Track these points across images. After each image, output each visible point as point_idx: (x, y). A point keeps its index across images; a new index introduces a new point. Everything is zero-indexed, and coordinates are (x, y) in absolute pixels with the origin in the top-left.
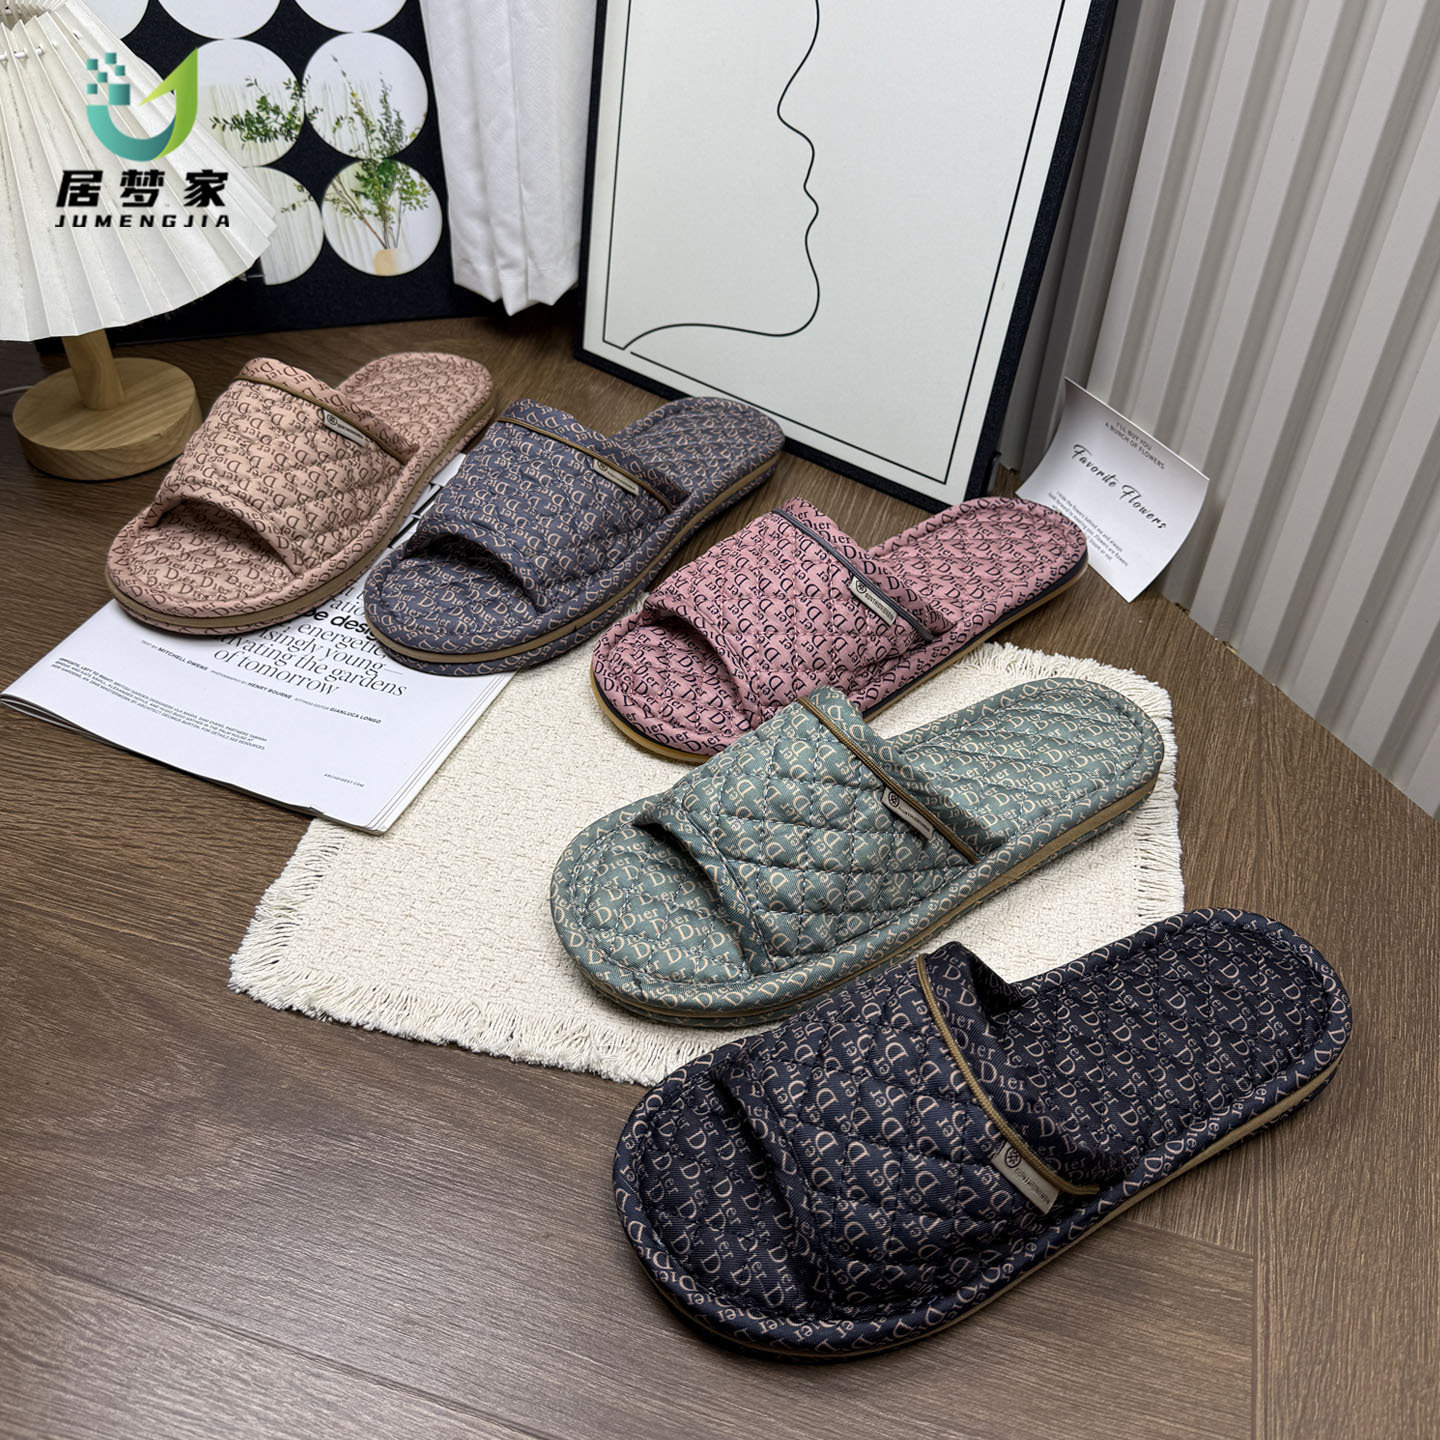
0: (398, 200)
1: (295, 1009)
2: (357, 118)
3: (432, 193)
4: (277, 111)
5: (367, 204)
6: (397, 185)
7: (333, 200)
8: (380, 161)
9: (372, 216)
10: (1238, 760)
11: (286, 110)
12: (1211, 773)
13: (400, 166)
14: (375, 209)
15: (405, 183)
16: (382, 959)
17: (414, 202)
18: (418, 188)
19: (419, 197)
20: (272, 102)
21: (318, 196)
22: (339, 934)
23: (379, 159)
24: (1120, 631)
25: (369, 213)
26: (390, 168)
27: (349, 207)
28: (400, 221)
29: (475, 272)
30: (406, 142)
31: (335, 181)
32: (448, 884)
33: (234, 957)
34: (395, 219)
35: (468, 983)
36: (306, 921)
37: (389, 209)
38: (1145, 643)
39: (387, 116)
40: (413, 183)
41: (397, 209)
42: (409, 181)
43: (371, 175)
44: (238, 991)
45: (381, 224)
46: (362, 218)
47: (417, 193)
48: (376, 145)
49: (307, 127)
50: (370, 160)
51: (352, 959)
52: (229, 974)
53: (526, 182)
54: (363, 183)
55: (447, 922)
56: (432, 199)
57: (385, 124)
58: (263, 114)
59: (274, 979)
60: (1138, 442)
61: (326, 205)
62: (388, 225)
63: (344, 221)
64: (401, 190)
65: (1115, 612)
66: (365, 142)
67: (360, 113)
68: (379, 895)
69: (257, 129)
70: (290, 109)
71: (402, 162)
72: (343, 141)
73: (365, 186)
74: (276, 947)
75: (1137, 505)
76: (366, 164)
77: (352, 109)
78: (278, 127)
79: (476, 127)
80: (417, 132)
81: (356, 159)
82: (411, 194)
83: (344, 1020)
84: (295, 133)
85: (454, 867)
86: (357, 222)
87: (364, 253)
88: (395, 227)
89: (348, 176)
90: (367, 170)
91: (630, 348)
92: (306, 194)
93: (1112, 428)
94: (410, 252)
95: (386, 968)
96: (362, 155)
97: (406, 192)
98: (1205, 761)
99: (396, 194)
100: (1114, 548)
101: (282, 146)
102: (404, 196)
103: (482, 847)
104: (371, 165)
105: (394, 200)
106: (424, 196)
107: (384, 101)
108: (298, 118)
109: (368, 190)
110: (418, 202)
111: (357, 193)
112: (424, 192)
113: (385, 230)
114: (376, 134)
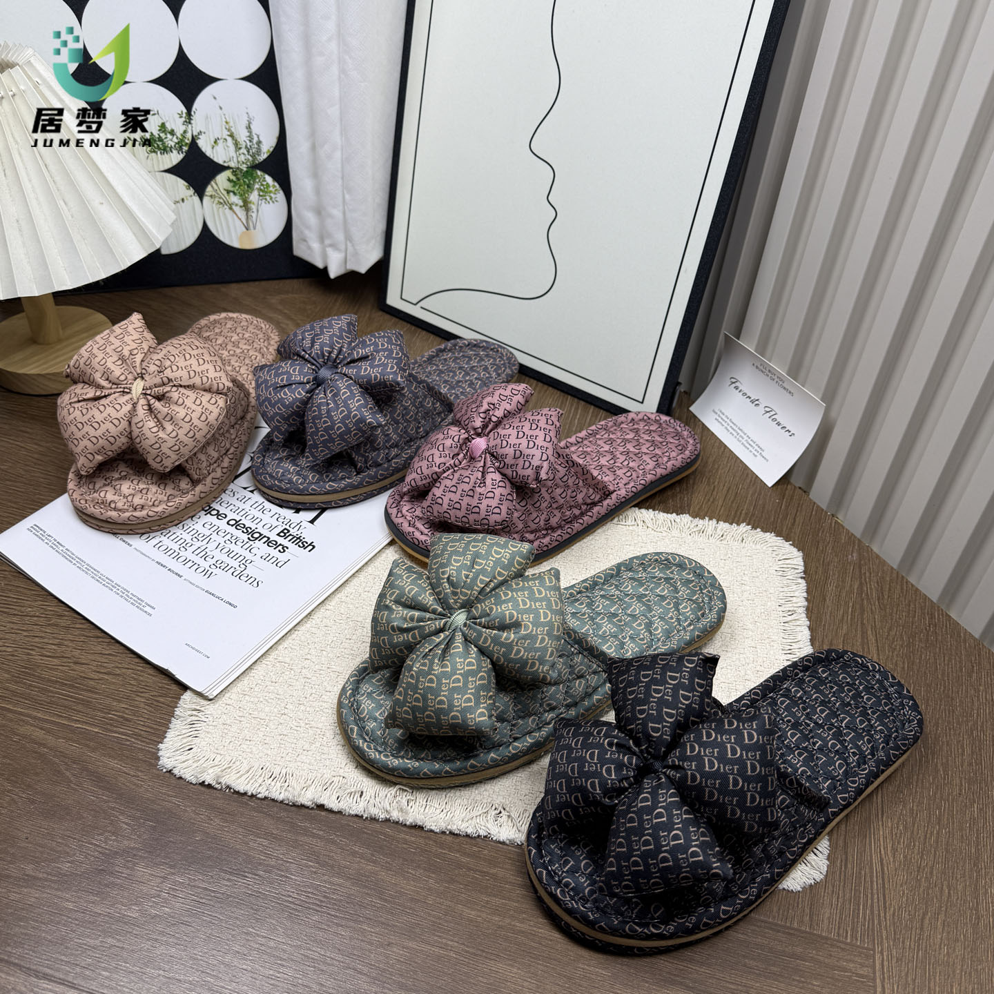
0: (257, 197)
1: (206, 783)
2: (229, 139)
3: (281, 192)
4: (172, 133)
5: (235, 199)
6: (257, 186)
7: (211, 196)
8: (245, 169)
9: (238, 207)
10: (847, 599)
11: (179, 132)
12: (830, 609)
13: (259, 173)
14: (241, 203)
15: (262, 185)
16: (267, 746)
17: (268, 198)
18: (271, 189)
19: (272, 195)
20: (169, 126)
21: (200, 193)
22: (234, 728)
23: (244, 168)
24: (764, 507)
25: (237, 205)
26: (252, 174)
27: (222, 201)
28: (258, 211)
29: (309, 248)
30: (264, 156)
31: (212, 183)
32: (310, 691)
33: (161, 746)
34: (255, 210)
35: (328, 762)
36: (211, 719)
37: (250, 202)
38: (781, 517)
39: (250, 138)
40: (268, 185)
41: (256, 202)
42: (265, 183)
43: (238, 179)
44: (164, 770)
45: (245, 213)
46: (231, 208)
47: (271, 192)
48: (242, 158)
49: (194, 145)
50: (238, 168)
51: (245, 747)
52: (158, 758)
53: (346, 188)
54: (232, 184)
55: (311, 718)
56: (281, 196)
57: (249, 144)
58: (163, 135)
59: (190, 762)
60: (776, 377)
61: (206, 199)
62: (249, 214)
63: (218, 211)
64: (260, 190)
65: (760, 494)
66: (235, 156)
67: (232, 136)
68: (261, 699)
69: (158, 145)
70: (182, 132)
71: (260, 170)
72: (219, 155)
73: (234, 186)
74: (190, 738)
75: (774, 420)
76: (235, 171)
77: (226, 133)
78: (173, 144)
79: (313, 148)
80: (272, 149)
81: (228, 168)
82: (266, 192)
83: (242, 791)
84: (185, 148)
85: (314, 678)
86: (228, 211)
87: (232, 233)
88: (254, 215)
89: (222, 180)
90: (235, 175)
91: (421, 304)
92: (192, 191)
93: (757, 367)
94: (265, 232)
95: (269, 752)
96: (232, 165)
97: (263, 191)
98: (825, 600)
99: (256, 193)
100: (758, 449)
101: (175, 158)
102: (261, 193)
103: (333, 663)
104: (238, 172)
105: (254, 196)
106: (275, 194)
107: (249, 128)
108: (188, 141)
109: (235, 189)
110: (271, 199)
111: (228, 192)
112: (275, 191)
113: (247, 217)
114: (242, 151)
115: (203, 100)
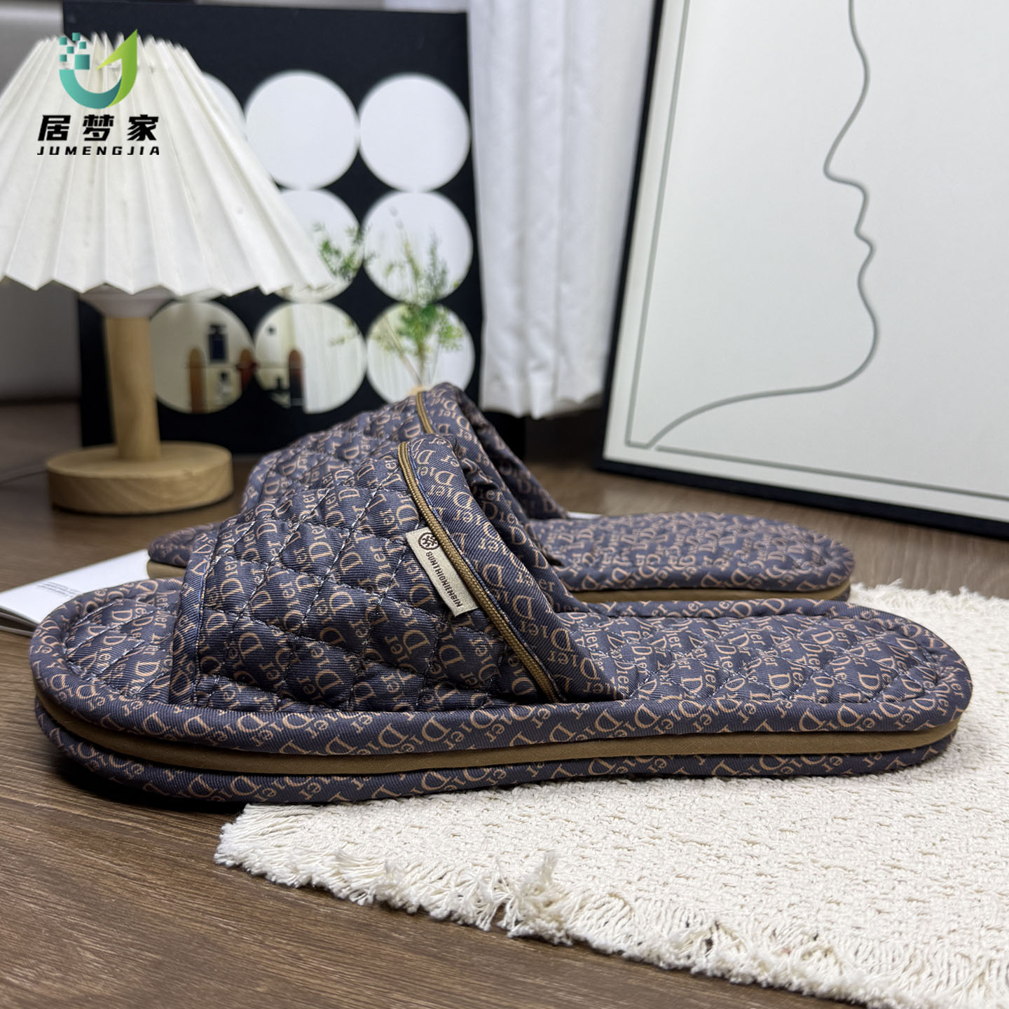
0: (436, 342)
2: (408, 268)
3: (469, 335)
4: (337, 253)
5: (408, 343)
6: (437, 327)
7: (379, 338)
8: (424, 306)
9: (412, 355)
11: (345, 253)
13: (441, 311)
14: (415, 349)
15: (444, 326)
17: (450, 345)
18: (455, 333)
19: (455, 341)
20: (334, 244)
21: (364, 332)
23: (423, 303)
25: (410, 352)
26: (432, 313)
27: (393, 345)
28: (436, 360)
30: (448, 289)
31: (381, 319)
34: (432, 359)
37: (427, 350)
39: (434, 265)
40: (450, 329)
41: (434, 350)
42: (448, 324)
43: (415, 318)
44: (227, 864)
45: (419, 362)
46: (401, 355)
47: (454, 337)
48: (422, 290)
49: (362, 271)
50: (416, 303)
54: (407, 323)
56: (465, 343)
57: (431, 273)
58: (327, 256)
61: (371, 342)
62: (426, 365)
63: (386, 358)
64: (440, 334)
66: (413, 288)
67: (411, 261)
70: (349, 253)
71: (443, 307)
72: (391, 283)
73: (408, 327)
76: (412, 307)
77: (404, 258)
78: (338, 267)
80: (460, 282)
81: (402, 301)
82: (448, 337)
84: (352, 275)
86: (397, 360)
87: (399, 388)
88: (431, 365)
89: (393, 318)
90: (411, 314)
91: (657, 443)
92: (353, 328)
96: (409, 297)
97: (444, 335)
99: (435, 337)
101: (339, 285)
102: (442, 339)
104: (415, 308)
105: (431, 341)
106: (460, 340)
107: (433, 252)
108: (356, 263)
109: (411, 331)
110: (455, 345)
111: (400, 333)
112: (461, 336)
113: (422, 368)
114: (423, 282)
115: (380, 214)
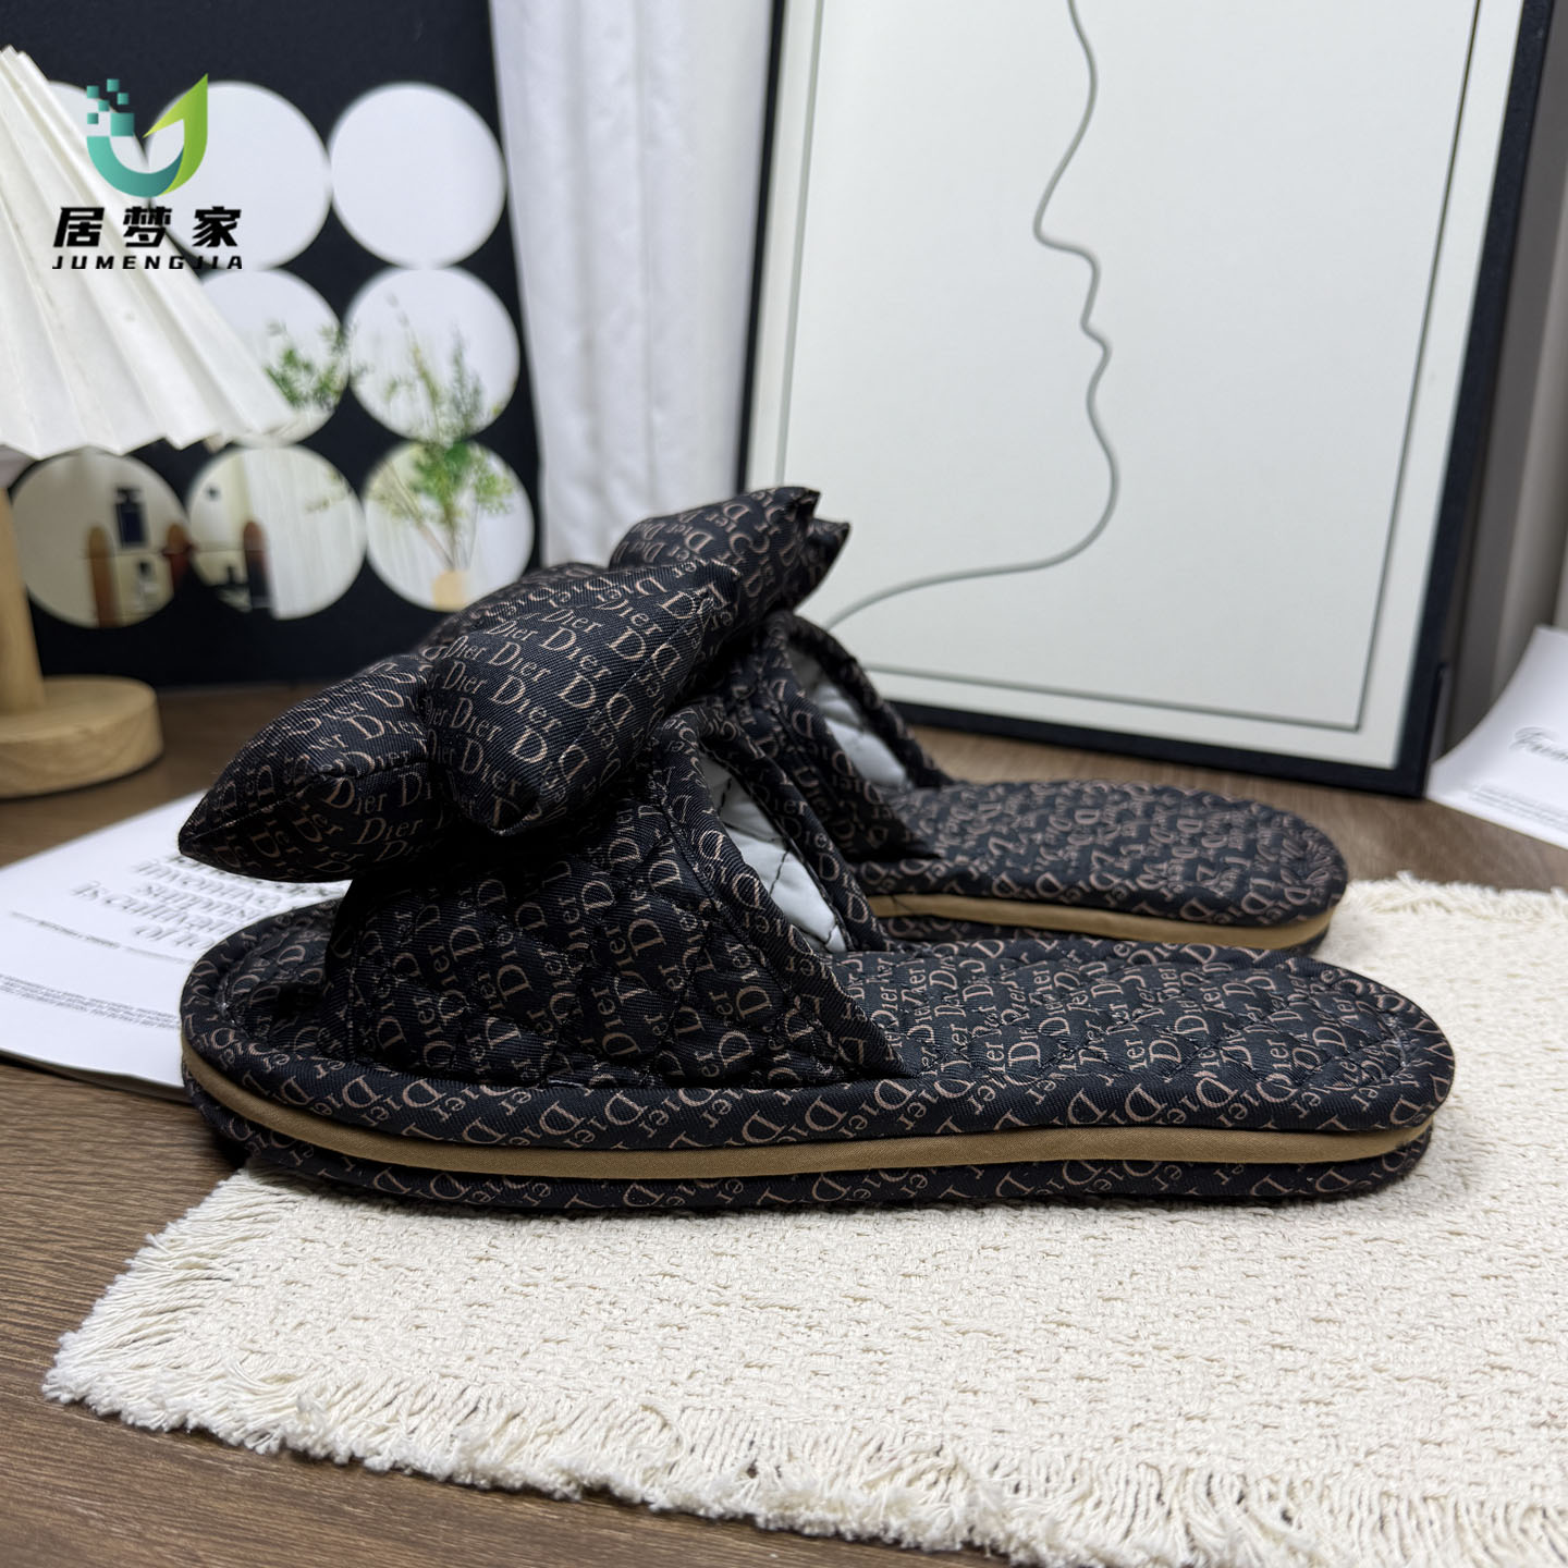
0: (472, 500)
2: (420, 387)
4: (308, 367)
5: (428, 505)
6: (471, 478)
7: (382, 498)
8: (449, 444)
9: (434, 523)
11: (321, 367)
13: (476, 452)
14: (439, 513)
15: (483, 477)
17: (494, 505)
18: (501, 484)
19: (501, 499)
20: (303, 354)
21: (359, 488)
23: (447, 441)
25: (432, 518)
26: (463, 455)
27: (404, 508)
28: (474, 530)
30: (485, 417)
31: (386, 470)
33: (68, 1338)
34: (467, 527)
37: (458, 514)
39: (460, 380)
40: (495, 477)
41: (469, 513)
42: (488, 474)
43: (436, 464)
44: (62, 1399)
45: (447, 533)
46: (418, 523)
47: (499, 493)
48: (444, 422)
49: (348, 394)
50: (437, 441)
52: (49, 1369)
54: (423, 474)
56: (517, 500)
57: (457, 392)
58: (289, 374)
61: (371, 504)
62: (458, 538)
63: (395, 528)
64: (477, 489)
66: (430, 417)
67: (424, 376)
70: (327, 367)
71: (479, 446)
72: (395, 412)
73: (427, 478)
76: (430, 447)
77: (412, 371)
78: (309, 389)
80: (503, 406)
81: (414, 438)
82: (491, 493)
83: (319, 1451)
84: (333, 400)
86: (413, 532)
87: (419, 572)
88: (466, 539)
89: (401, 466)
90: (430, 458)
92: (343, 485)
94: (486, 571)
96: (425, 433)
97: (483, 491)
99: (469, 493)
101: (313, 417)
102: (480, 495)
104: (436, 450)
105: (464, 500)
106: (509, 497)
107: (457, 361)
108: (338, 382)
109: (431, 485)
110: (501, 505)
111: (416, 489)
112: (509, 491)
113: (453, 543)
114: (445, 408)
115: (371, 303)
